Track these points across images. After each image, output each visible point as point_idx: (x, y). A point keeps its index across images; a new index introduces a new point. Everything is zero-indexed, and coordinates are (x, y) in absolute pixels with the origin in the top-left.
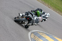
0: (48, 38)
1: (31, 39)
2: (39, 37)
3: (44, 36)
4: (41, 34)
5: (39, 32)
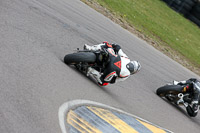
0: (119, 124)
1: (68, 127)
3: (107, 118)
4: (97, 112)
5: (93, 106)
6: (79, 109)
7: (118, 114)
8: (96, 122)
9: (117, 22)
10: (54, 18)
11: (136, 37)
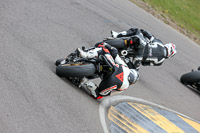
0: (161, 121)
1: (109, 123)
2: (134, 118)
3: (148, 114)
4: (138, 108)
5: (135, 102)
6: (120, 105)
7: (159, 110)
8: (137, 118)
9: (159, 17)
10: (95, 13)
11: (178, 32)
